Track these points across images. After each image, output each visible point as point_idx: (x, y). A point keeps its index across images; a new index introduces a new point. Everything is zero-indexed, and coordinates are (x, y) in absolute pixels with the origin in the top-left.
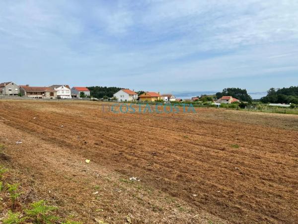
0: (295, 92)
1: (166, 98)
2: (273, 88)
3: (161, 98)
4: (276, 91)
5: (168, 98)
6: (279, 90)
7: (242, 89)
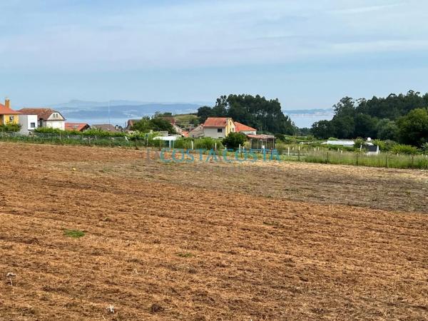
0: (400, 109)
1: (33, 119)
2: (348, 99)
3: (16, 120)
4: (356, 105)
5: (40, 120)
6: (362, 104)
7: (268, 99)
